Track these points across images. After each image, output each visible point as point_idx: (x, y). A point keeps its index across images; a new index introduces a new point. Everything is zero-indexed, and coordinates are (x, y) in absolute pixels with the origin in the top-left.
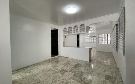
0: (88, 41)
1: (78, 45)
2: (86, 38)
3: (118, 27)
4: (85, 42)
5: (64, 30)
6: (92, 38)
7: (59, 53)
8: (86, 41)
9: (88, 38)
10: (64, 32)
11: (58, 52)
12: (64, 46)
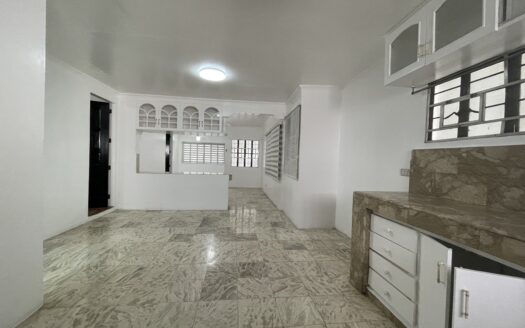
0: (194, 160)
1: (168, 167)
2: (187, 146)
3: (284, 130)
4: (183, 161)
5: (141, 112)
6: (208, 147)
7: (112, 201)
8: (186, 158)
9: (194, 146)
10: (141, 118)
11: (108, 197)
12: (138, 171)
